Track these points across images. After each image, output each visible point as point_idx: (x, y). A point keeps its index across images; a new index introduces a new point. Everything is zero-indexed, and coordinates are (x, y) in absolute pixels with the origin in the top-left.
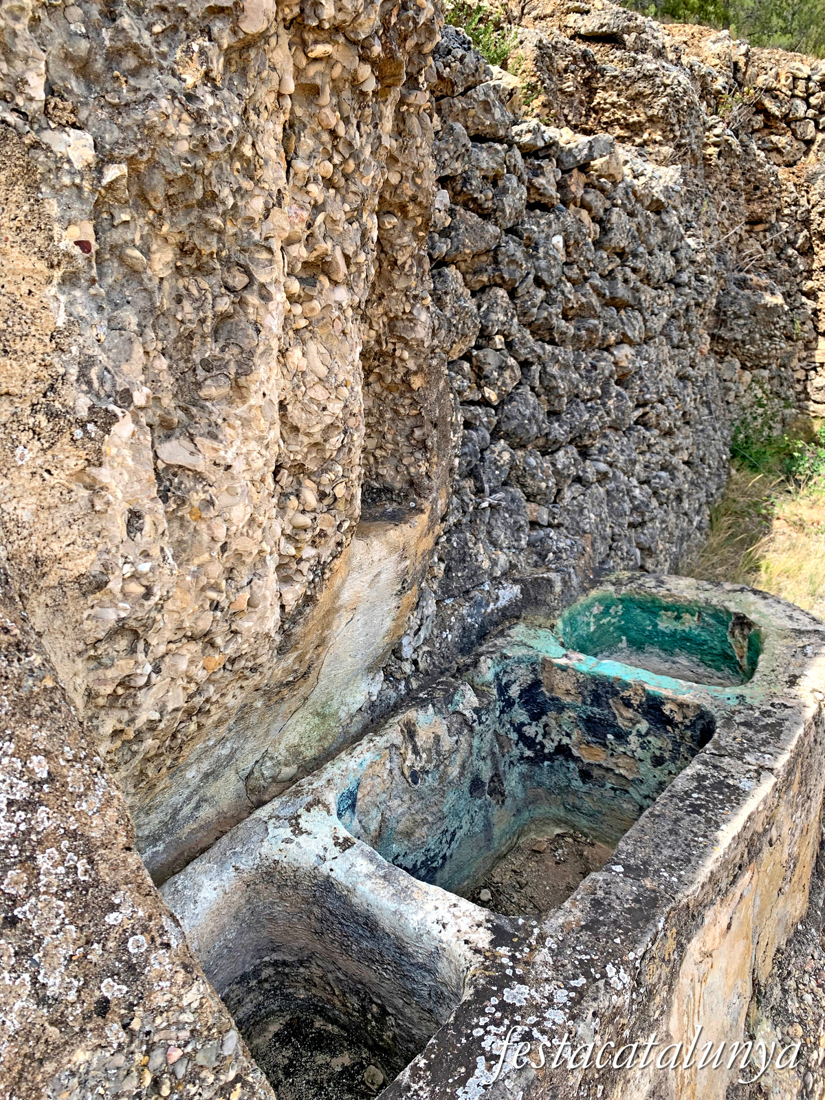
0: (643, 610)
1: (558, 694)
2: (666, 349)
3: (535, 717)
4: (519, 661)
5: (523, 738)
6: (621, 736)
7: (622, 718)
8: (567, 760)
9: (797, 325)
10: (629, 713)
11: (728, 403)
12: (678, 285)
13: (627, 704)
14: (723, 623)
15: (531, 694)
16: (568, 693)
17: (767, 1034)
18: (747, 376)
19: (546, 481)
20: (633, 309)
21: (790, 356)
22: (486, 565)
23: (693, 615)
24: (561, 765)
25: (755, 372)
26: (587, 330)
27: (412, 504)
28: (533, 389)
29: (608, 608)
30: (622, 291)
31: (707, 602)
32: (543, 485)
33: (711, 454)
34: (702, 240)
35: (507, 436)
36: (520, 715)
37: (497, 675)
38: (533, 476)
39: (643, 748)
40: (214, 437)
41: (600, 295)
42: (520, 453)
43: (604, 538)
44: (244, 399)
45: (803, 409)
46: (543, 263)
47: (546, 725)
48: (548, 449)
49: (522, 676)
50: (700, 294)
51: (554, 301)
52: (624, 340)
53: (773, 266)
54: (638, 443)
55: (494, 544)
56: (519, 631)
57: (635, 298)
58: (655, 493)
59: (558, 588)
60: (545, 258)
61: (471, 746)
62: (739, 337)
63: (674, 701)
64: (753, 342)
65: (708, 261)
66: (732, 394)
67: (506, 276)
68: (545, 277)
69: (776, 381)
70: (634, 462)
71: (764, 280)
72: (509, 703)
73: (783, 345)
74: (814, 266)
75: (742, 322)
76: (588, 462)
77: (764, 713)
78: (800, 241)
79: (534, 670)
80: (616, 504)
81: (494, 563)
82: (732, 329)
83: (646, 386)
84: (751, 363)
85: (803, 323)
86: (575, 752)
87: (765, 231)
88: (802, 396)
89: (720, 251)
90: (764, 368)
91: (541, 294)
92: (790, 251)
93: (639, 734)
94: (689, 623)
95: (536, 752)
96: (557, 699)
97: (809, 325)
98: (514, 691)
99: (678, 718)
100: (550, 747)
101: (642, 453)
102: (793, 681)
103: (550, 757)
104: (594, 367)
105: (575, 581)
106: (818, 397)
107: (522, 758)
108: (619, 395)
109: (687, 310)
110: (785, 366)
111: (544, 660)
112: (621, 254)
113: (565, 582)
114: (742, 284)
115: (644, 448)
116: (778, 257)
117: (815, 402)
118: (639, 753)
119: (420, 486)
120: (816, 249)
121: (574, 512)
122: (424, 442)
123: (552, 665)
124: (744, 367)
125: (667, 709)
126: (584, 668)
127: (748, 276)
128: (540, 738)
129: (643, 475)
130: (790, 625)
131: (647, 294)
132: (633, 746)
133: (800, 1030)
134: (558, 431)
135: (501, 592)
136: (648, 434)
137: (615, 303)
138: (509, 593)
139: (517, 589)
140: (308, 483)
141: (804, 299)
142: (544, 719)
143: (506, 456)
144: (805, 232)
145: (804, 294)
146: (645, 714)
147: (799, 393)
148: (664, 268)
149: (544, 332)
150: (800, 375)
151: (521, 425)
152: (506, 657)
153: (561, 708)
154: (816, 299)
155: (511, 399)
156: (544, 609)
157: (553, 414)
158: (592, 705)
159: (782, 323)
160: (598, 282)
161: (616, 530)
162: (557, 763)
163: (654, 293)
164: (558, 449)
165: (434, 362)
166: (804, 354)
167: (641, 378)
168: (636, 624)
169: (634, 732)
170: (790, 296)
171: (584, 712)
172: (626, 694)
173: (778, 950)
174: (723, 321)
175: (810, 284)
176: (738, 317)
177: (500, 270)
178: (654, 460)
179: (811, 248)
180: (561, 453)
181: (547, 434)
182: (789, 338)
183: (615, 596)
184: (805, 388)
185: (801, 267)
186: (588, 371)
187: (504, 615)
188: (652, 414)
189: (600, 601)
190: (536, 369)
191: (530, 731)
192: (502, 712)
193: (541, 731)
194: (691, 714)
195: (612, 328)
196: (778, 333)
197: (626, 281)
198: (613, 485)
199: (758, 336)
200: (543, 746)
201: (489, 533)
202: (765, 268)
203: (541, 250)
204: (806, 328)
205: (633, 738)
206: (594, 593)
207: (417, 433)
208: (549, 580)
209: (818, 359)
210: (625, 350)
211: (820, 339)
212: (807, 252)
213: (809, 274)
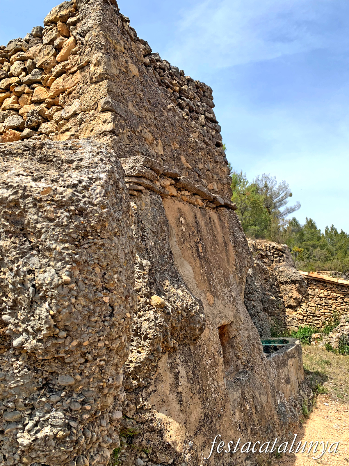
9: (280, 305)
10: (272, 350)
13: (271, 348)
14: (282, 341)
21: (279, 313)
23: (277, 342)
25: (272, 317)
30: (251, 291)
31: (279, 339)
34: (257, 283)
45: (286, 328)
53: (271, 290)
54: (258, 320)
62: (266, 307)
63: (278, 346)
64: (270, 309)
69: (277, 320)
71: (269, 293)
73: (277, 310)
74: (281, 290)
78: (276, 284)
84: (270, 314)
88: (285, 324)
90: (274, 316)
92: (274, 286)
97: (282, 305)
106: (289, 324)
109: (259, 297)
110: (279, 316)
114: (265, 294)
116: (271, 288)
117: (288, 326)
120: (280, 286)
124: (269, 316)
127: (265, 292)
129: (260, 326)
133: (307, 393)
136: (259, 318)
137: (250, 293)
144: (276, 282)
145: (279, 297)
146: (274, 350)
148: (254, 288)
150: (283, 318)
154: (283, 298)
159: (276, 304)
163: (255, 292)
166: (283, 313)
167: (256, 307)
170: (276, 297)
173: (301, 381)
175: (280, 294)
176: (266, 302)
182: (278, 308)
184: (285, 322)
185: (277, 290)
195: (251, 298)
196: (275, 307)
197: (251, 289)
199: (271, 307)
202: (269, 290)
209: (287, 314)
210: (253, 302)
211: (286, 309)
212: (278, 286)
213: (280, 292)
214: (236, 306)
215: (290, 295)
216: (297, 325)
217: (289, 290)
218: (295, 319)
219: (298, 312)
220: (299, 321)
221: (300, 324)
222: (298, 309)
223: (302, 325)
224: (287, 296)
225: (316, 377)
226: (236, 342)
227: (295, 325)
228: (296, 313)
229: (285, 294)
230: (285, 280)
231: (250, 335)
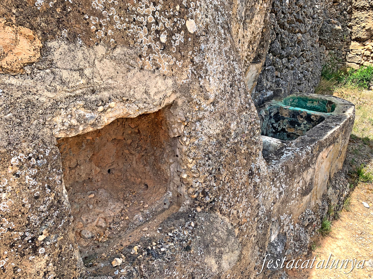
0: (303, 101)
1: (284, 115)
2: (309, 36)
3: (276, 122)
4: (274, 107)
5: (273, 127)
6: (299, 125)
7: (300, 120)
8: (284, 132)
9: (345, 37)
10: (302, 119)
11: (321, 60)
12: (313, 19)
13: (302, 117)
14: (325, 103)
15: (277, 115)
16: (286, 115)
17: (331, 190)
18: (327, 52)
19: (280, 65)
20: (303, 23)
21: (342, 47)
22: (265, 85)
23: (317, 102)
24: (282, 134)
25: (330, 51)
26: (292, 27)
27: (259, 61)
28: (278, 41)
29: (294, 100)
30: (301, 18)
31: (321, 98)
32: (280, 66)
33: (317, 72)
34: (320, 6)
35: (272, 52)
36: (273, 121)
37: (269, 109)
38: (277, 64)
39: (305, 128)
40: (247, 30)
41: (296, 18)
42: (274, 57)
43: (292, 85)
44: (251, 23)
45: (344, 64)
46: (284, 7)
47: (279, 124)
48: (281, 57)
49: (275, 111)
50: (318, 22)
51: (285, 18)
52: (300, 32)
53: (339, 17)
54: (301, 61)
55: (267, 80)
56: (273, 101)
57: (303, 20)
58: (304, 76)
59: (283, 92)
60: (284, 6)
61: (263, 124)
62: (326, 39)
63: (314, 115)
64: (330, 41)
65: (321, 12)
66: (322, 57)
67: (275, 10)
68: (284, 11)
69: (336, 55)
70: (300, 67)
71: (336, 21)
72: (271, 117)
73: (340, 42)
74: (352, 18)
75: (328, 34)
76: (289, 63)
77: (337, 117)
78: (348, 9)
79: (278, 109)
80: (295, 77)
81: (267, 85)
82: (324, 36)
83: (304, 45)
84: (329, 48)
85: (347, 36)
86: (286, 130)
87: (337, 5)
88: (344, 60)
89: (324, 10)
90: (333, 50)
91: (283, 15)
92: (345, 12)
93: (304, 124)
94: (316, 104)
95: (276, 130)
96: (283, 117)
97: (349, 37)
98: (272, 114)
99: (315, 119)
100: (280, 129)
101: (301, 65)
102: (344, 112)
103: (279, 132)
104: (293, 38)
105: (287, 92)
106: (349, 61)
107: (272, 132)
108: (298, 46)
109: (315, 26)
110: (339, 50)
111: (281, 107)
112: (301, 7)
113: (285, 91)
114: (329, 22)
115: (302, 63)
116: (341, 14)
117: (348, 62)
118: (304, 129)
119: (261, 56)
120: (353, 12)
121: (285, 76)
122: (263, 45)
123: (283, 108)
124: (326, 49)
125: (312, 117)
126: (291, 109)
127: (331, 19)
128: (277, 127)
129: (301, 71)
130: (343, 103)
131: (306, 19)
132: (302, 127)
133: (339, 191)
134: (284, 53)
135: (268, 93)
136: (303, 59)
137: (298, 20)
138: (270, 93)
139: (272, 92)
140: (251, 46)
141: (348, 28)
142: (279, 122)
143: (272, 57)
144: (350, 6)
145: (348, 27)
146: (306, 119)
147: (343, 59)
148: (311, 13)
149: (282, 26)
150: (344, 53)
151: (276, 50)
152: (271, 106)
153: (284, 119)
154: (352, 28)
155: (274, 43)
156: (279, 97)
157: (282, 49)
158: (292, 118)
159: (340, 35)
160: (295, 14)
161: (294, 83)
162: (281, 133)
163: (308, 19)
164: (283, 58)
165: (268, 26)
166: (346, 46)
167: (303, 43)
168: (301, 105)
169: (303, 124)
170: (343, 27)
171: (290, 120)
172: (302, 114)
173: (335, 173)
174: (322, 33)
175: (350, 23)
176: (327, 32)
177: (274, 8)
178: (304, 67)
179: (352, 12)
180: (284, 59)
181: (281, 53)
182: (342, 41)
183: (296, 97)
184: (345, 57)
185: (348, 18)
186: (291, 39)
187: (268, 99)
188: (305, 54)
189: (292, 98)
190: (280, 35)
191: (275, 125)
192: (269, 119)
193: (278, 125)
194: (318, 118)
195: (297, 28)
196: (339, 39)
197: (302, 15)
198: (294, 71)
199: (332, 39)
200: (278, 129)
201: (266, 77)
202: (336, 17)
203: (284, 4)
204: (348, 38)
205: (302, 125)
206: (291, 96)
207: (262, 43)
208: (281, 90)
209: (350, 48)
210: (300, 35)
211: (352, 42)
212: (350, 13)
213: (350, 20)
214: (196, 60)
215: (363, 24)
216: (359, 62)
217: (364, 18)
218: (360, 55)
219: (366, 47)
220: (364, 58)
221: (363, 61)
222: (367, 43)
223: (367, 62)
224: (359, 26)
225: (363, 148)
226: (181, 149)
227: (357, 62)
228: (363, 48)
229: (356, 23)
230: (362, 5)
231: (228, 128)
